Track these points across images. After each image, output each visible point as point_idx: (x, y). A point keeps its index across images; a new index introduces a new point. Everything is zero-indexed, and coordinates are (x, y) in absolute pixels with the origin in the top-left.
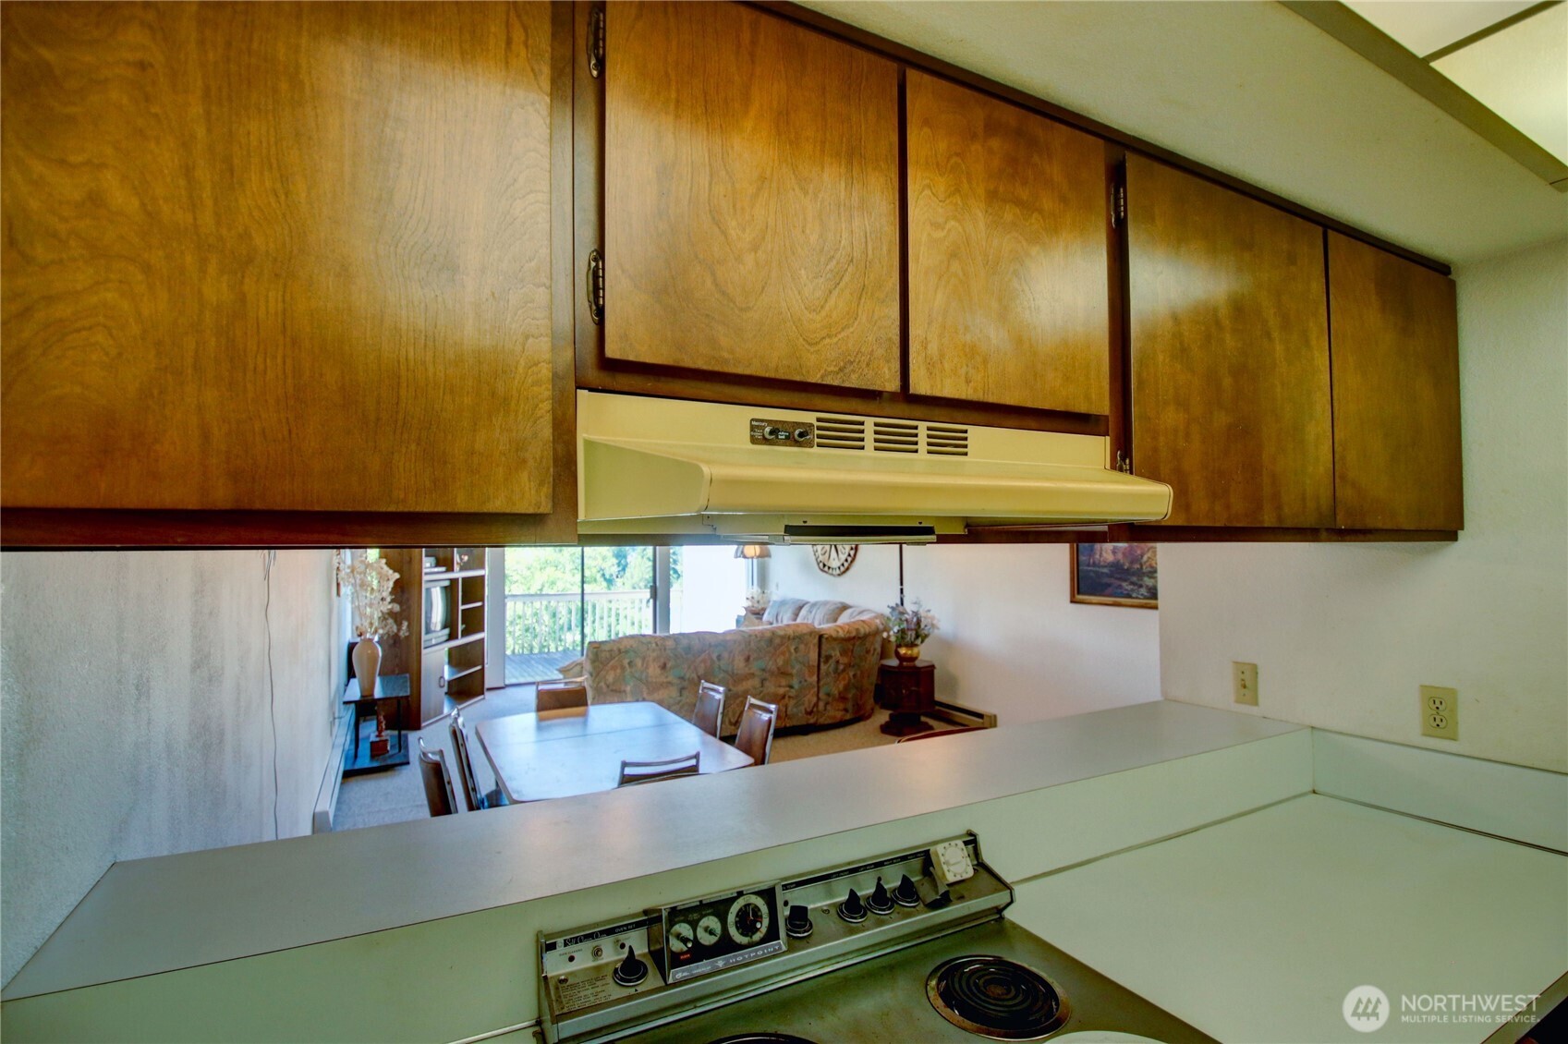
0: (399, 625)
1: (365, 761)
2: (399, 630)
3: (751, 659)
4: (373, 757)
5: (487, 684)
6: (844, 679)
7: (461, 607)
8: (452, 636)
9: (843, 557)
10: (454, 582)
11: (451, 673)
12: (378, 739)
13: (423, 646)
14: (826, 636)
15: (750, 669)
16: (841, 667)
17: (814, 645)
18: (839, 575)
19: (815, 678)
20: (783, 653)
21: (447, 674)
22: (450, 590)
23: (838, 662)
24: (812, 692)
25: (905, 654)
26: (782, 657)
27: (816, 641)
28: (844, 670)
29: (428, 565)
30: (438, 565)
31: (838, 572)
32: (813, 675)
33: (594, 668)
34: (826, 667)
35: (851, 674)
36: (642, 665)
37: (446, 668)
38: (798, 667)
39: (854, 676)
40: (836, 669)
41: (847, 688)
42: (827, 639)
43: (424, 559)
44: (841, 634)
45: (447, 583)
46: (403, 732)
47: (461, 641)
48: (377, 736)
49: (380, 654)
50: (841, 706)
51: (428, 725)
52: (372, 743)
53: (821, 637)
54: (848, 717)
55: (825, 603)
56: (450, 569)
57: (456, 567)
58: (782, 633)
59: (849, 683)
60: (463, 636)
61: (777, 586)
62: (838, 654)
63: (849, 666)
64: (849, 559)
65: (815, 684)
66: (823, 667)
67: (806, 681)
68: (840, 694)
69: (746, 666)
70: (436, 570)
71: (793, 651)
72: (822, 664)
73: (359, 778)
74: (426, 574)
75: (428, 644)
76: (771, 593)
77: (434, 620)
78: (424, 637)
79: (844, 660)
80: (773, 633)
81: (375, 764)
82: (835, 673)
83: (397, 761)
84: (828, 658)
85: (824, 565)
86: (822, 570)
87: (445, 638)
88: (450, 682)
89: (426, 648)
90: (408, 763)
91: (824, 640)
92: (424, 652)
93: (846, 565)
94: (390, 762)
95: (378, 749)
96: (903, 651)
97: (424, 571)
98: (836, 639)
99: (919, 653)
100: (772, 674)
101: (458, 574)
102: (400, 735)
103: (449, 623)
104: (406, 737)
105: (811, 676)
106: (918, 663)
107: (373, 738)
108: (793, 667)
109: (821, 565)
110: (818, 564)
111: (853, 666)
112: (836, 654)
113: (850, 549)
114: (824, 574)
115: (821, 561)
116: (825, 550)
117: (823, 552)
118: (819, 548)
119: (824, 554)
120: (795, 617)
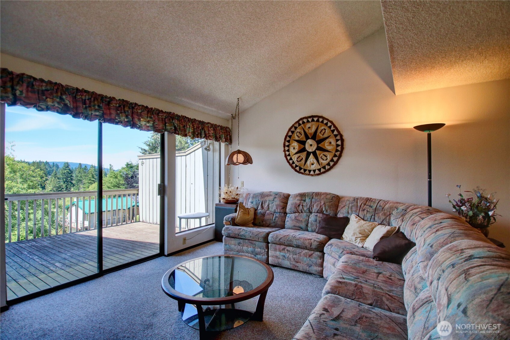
9: (324, 162)
18: (318, 174)
64: (332, 163)
85: (300, 168)
86: (298, 172)
93: (327, 167)
109: (297, 169)
110: (294, 168)
113: (333, 156)
114: (300, 174)
115: (296, 166)
116: (301, 158)
117: (299, 159)
118: (295, 158)
119: (300, 161)
120: (285, 204)
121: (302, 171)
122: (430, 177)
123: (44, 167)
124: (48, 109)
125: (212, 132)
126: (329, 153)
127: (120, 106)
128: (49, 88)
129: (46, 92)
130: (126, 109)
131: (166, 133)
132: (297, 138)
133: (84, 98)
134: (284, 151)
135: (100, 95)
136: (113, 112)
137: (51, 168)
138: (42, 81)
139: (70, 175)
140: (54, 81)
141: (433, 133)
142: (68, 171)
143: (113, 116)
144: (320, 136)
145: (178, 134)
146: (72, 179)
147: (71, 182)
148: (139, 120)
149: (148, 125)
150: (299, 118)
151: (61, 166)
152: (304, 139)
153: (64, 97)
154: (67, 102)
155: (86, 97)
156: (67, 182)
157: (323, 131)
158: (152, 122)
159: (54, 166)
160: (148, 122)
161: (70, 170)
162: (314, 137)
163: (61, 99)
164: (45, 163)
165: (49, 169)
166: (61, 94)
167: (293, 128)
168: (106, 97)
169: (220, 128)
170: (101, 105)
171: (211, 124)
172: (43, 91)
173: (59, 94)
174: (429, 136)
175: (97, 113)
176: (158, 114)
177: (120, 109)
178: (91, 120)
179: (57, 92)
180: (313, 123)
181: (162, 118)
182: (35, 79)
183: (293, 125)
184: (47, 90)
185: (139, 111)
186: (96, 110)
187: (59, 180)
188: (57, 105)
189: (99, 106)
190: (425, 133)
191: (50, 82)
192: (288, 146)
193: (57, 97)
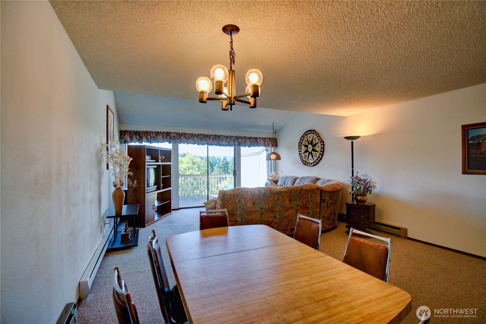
0: (133, 182)
1: (118, 245)
2: (133, 184)
3: (292, 200)
4: (122, 242)
5: (172, 208)
6: (330, 210)
7: (162, 177)
8: (158, 189)
9: (315, 158)
10: (159, 166)
11: (158, 204)
12: (124, 233)
13: (146, 193)
14: (323, 190)
15: (291, 205)
16: (329, 205)
17: (319, 194)
18: (313, 166)
19: (319, 210)
20: (305, 198)
21: (156, 204)
22: (157, 170)
23: (328, 202)
24: (317, 216)
25: (360, 199)
26: (305, 200)
27: (319, 192)
28: (330, 206)
29: (148, 159)
30: (152, 159)
31: (313, 164)
32: (318, 208)
33: (223, 203)
34: (323, 205)
35: (332, 208)
36: (244, 202)
37: (156, 202)
38: (312, 204)
39: (334, 208)
40: (327, 205)
41: (331, 214)
42: (324, 191)
43: (146, 156)
44: (330, 190)
45: (156, 167)
46: (137, 228)
47: (161, 191)
48: (124, 232)
49: (125, 195)
50: (328, 222)
51: (148, 225)
52: (122, 235)
53: (322, 190)
54: (331, 227)
55: (308, 177)
56: (157, 161)
57: (160, 161)
58: (305, 188)
59: (331, 212)
60: (163, 189)
61: (282, 171)
62: (328, 199)
63: (332, 204)
64: (319, 159)
65: (318, 212)
66: (322, 205)
67: (315, 211)
68: (328, 217)
69: (290, 203)
70: (151, 161)
71: (310, 197)
72: (322, 203)
73: (114, 253)
74: (147, 162)
75: (148, 191)
76: (280, 174)
77: (151, 182)
78: (146, 188)
79: (330, 202)
80: (301, 188)
81: (122, 246)
82: (326, 207)
83: (132, 245)
84: (324, 200)
85: (306, 162)
86: (305, 164)
87: (155, 189)
88: (158, 207)
89: (147, 193)
90: (137, 246)
91: (323, 192)
92: (146, 194)
93: (317, 161)
94: (129, 245)
95: (124, 238)
96: (359, 198)
97: (146, 161)
98: (327, 192)
99: (367, 199)
100: (301, 207)
101: (160, 163)
102: (134, 230)
103: (157, 183)
104: (138, 231)
105: (317, 208)
106: (366, 204)
107: (123, 233)
108: (309, 205)
109: (304, 162)
110: (303, 162)
111: (333, 204)
112: (327, 198)
113: (319, 155)
114: (306, 166)
115: (304, 161)
116: (306, 156)
117: (305, 157)
118: (303, 155)
119: (305, 158)
120: (294, 183)
121: (306, 164)
122: (353, 167)
123: (212, 160)
124: (189, 143)
125: (263, 142)
126: (318, 153)
127: (214, 138)
128: (190, 136)
129: (189, 138)
130: (216, 139)
131: (236, 146)
132: (304, 144)
133: (201, 137)
134: (299, 151)
135: (206, 135)
136: (211, 141)
137: (216, 161)
138: (188, 134)
139: (227, 166)
140: (191, 133)
141: (354, 141)
142: (226, 163)
143: (211, 142)
144: (314, 143)
145: (241, 146)
146: (228, 169)
147: (227, 171)
148: (222, 142)
149: (226, 143)
150: (305, 132)
151: (222, 159)
152: (308, 144)
153: (194, 138)
154: (195, 140)
155: (201, 136)
156: (225, 171)
157: (315, 139)
158: (227, 142)
159: (218, 159)
160: (226, 142)
161: (226, 161)
162: (311, 143)
163: (194, 139)
164: (212, 157)
165: (215, 162)
166: (194, 137)
167: (303, 137)
168: (209, 135)
169: (268, 139)
170: (207, 139)
171: (261, 138)
172: (188, 137)
173: (193, 137)
174: (352, 142)
175: (205, 142)
176: (231, 138)
177: (214, 139)
178: (204, 145)
179: (192, 137)
180: (311, 134)
181: (233, 140)
182: (186, 134)
183: (302, 136)
184: (189, 137)
185: (222, 138)
186: (205, 141)
187: (220, 169)
188: (192, 142)
189: (206, 139)
190: (350, 141)
191: (190, 134)
192: (301, 148)
193: (192, 139)
